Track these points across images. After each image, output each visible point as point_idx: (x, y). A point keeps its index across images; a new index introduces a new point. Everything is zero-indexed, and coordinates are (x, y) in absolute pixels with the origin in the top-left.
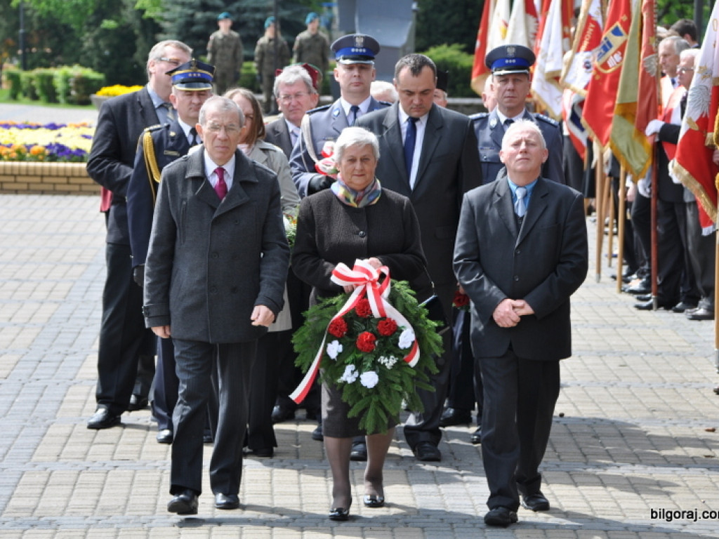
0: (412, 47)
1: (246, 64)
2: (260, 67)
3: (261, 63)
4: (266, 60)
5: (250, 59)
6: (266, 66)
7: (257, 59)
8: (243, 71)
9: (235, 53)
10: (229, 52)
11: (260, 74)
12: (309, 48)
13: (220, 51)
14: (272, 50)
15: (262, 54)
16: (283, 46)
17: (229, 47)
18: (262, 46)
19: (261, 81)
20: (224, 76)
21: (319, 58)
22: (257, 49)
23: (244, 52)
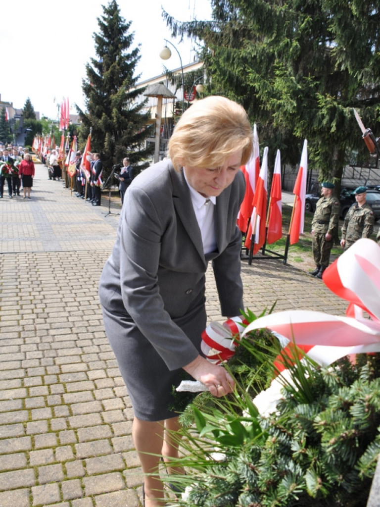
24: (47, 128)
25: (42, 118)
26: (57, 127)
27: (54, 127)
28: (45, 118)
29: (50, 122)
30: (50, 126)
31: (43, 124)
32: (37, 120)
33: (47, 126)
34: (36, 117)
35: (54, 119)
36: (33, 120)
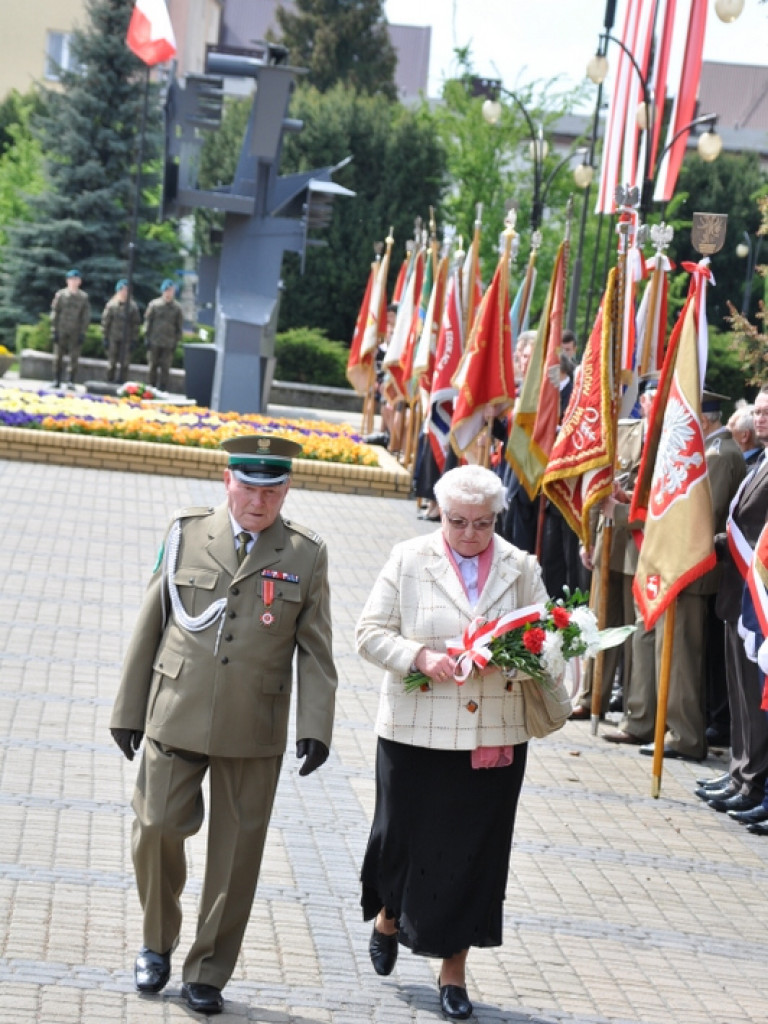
0: (273, 327)
1: (92, 327)
2: (108, 330)
3: (108, 327)
4: (114, 324)
5: (97, 321)
6: (114, 331)
7: (104, 322)
8: (88, 334)
9: (81, 314)
10: (75, 313)
11: (107, 339)
12: (162, 316)
13: (65, 310)
14: (122, 314)
15: (111, 317)
16: (134, 311)
17: (76, 307)
18: (111, 310)
19: (107, 347)
20: (67, 337)
21: (172, 328)
22: (106, 312)
23: (90, 314)
24: (483, 181)
25: (450, 88)
26: (580, 173)
27: (548, 183)
28: (483, 89)
29: (524, 125)
30: (516, 164)
31: (452, 142)
32: (407, 101)
33: (489, 161)
34: (399, 77)
35: (556, 106)
36: (368, 104)
